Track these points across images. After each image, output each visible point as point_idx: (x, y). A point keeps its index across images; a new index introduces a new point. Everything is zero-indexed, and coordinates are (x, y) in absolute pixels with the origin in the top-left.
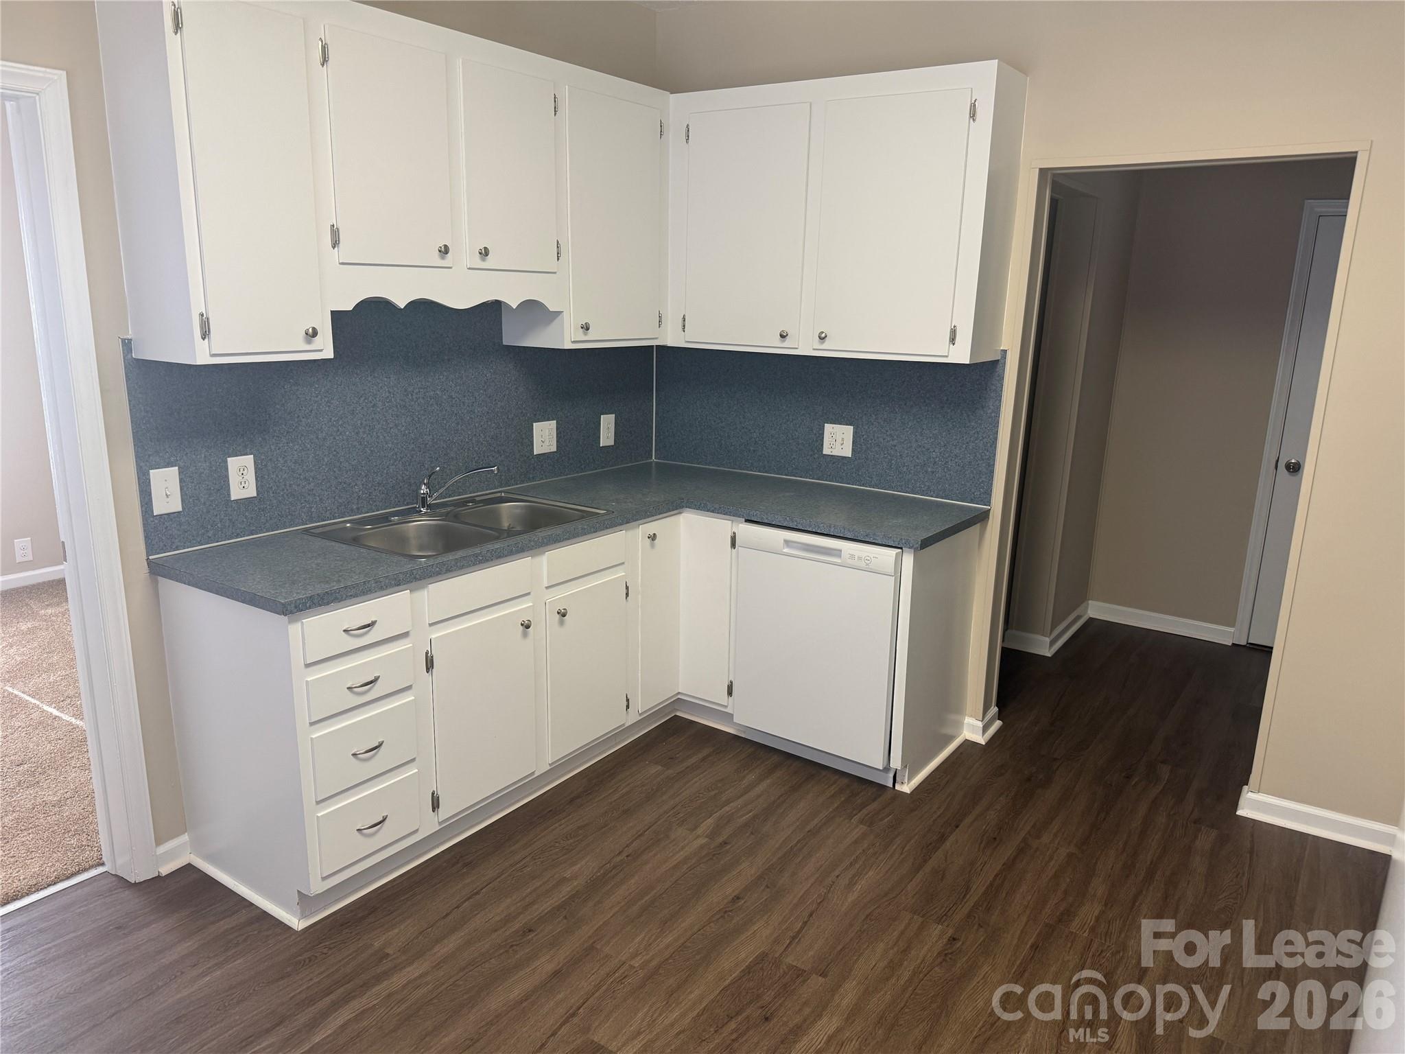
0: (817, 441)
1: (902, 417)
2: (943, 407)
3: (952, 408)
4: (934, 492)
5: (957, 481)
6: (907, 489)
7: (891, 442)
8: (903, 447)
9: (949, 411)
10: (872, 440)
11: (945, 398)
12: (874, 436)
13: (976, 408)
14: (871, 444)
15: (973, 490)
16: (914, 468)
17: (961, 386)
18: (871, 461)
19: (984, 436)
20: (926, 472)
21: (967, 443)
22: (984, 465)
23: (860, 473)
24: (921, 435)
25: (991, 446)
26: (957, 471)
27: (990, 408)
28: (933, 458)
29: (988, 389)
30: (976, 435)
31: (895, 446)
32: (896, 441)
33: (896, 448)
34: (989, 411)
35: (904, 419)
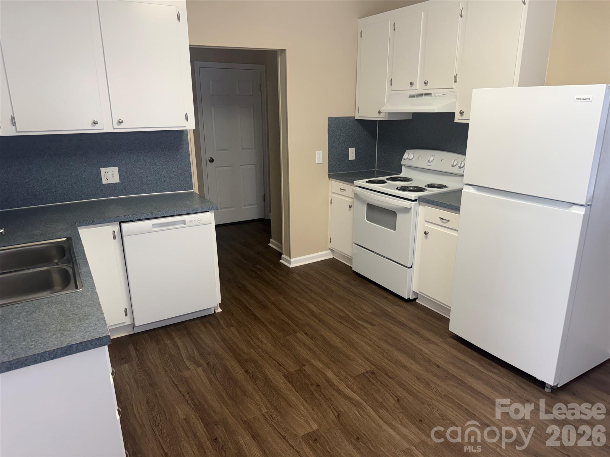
0: (97, 178)
1: (143, 158)
2: (163, 151)
3: (168, 151)
4: (167, 190)
5: (177, 183)
6: (154, 191)
7: (140, 171)
8: (147, 172)
9: (167, 152)
10: (129, 172)
11: (163, 146)
12: (130, 170)
13: (179, 150)
14: (129, 174)
15: (185, 185)
16: (155, 180)
17: (170, 140)
18: (131, 182)
19: (184, 161)
20: (161, 181)
21: (178, 165)
22: (187, 173)
23: (127, 189)
24: (155, 165)
25: (188, 165)
26: (176, 178)
27: (185, 149)
28: (163, 175)
29: (182, 141)
30: (181, 161)
31: (143, 172)
32: (143, 170)
33: (144, 173)
34: (185, 150)
35: (145, 159)
